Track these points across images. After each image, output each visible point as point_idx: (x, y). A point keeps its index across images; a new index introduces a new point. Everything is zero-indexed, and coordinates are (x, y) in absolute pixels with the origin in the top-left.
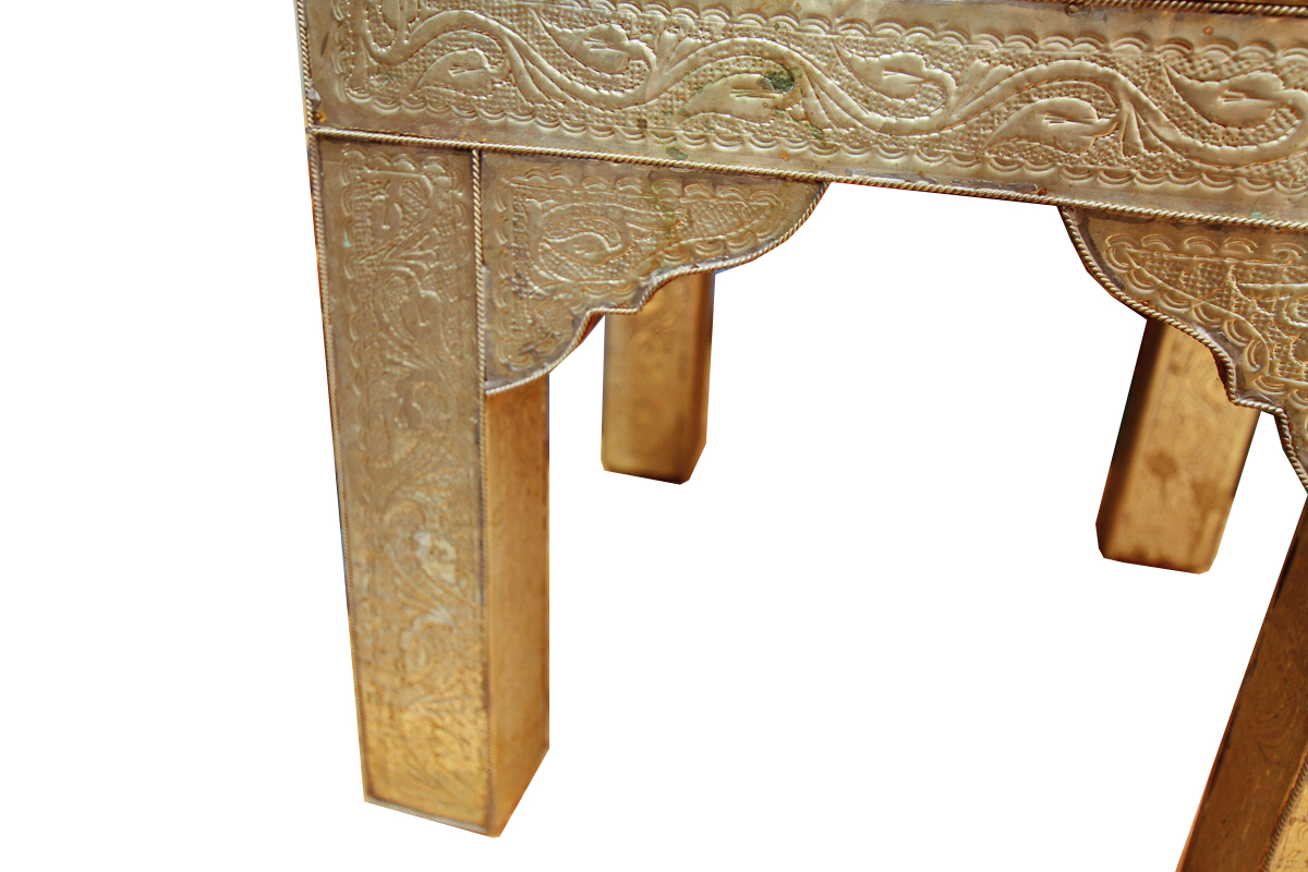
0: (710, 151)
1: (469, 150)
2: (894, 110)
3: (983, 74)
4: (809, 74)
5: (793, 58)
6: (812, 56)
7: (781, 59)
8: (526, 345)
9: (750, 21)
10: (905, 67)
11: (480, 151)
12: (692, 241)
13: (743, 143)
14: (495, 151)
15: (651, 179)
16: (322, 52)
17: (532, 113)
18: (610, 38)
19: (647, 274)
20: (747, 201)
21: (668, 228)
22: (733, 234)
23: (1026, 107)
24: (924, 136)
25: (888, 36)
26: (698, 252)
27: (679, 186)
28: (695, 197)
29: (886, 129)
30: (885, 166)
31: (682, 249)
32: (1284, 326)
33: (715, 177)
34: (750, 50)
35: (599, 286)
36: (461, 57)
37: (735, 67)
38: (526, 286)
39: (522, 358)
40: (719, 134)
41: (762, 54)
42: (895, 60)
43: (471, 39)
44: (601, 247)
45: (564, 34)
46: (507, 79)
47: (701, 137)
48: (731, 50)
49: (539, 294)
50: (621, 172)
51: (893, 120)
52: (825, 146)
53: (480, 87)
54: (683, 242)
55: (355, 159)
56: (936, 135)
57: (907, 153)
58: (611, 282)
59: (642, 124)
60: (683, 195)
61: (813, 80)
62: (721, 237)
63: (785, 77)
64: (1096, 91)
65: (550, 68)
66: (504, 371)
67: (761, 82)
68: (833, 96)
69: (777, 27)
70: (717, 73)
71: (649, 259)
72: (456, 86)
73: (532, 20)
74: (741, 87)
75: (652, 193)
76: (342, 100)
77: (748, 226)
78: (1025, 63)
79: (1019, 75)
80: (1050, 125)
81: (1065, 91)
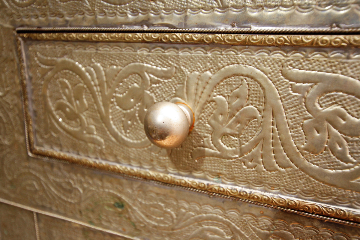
0: (101, 224)
1: (32, 212)
2: (157, 221)
3: (184, 214)
4: (128, 204)
5: (122, 199)
6: (128, 199)
7: (119, 198)
9: (108, 185)
10: (157, 207)
13: (110, 223)
15: (84, 231)
23: (200, 228)
24: (167, 232)
25: (151, 196)
27: (93, 234)
29: (155, 227)
34: (110, 194)
36: (29, 183)
37: (106, 199)
40: (103, 219)
41: (114, 196)
42: (154, 204)
43: (32, 179)
45: (56, 181)
46: (42, 192)
47: (98, 219)
48: (103, 193)
51: (156, 224)
52: (136, 229)
56: (171, 232)
57: (162, 236)
59: (80, 212)
60: (95, 237)
61: (130, 207)
63: (121, 204)
64: (224, 227)
65: (53, 190)
67: (114, 205)
68: (136, 213)
69: (117, 188)
72: (28, 192)
74: (108, 205)
78: (198, 213)
79: (197, 216)
80: (210, 236)
81: (213, 224)
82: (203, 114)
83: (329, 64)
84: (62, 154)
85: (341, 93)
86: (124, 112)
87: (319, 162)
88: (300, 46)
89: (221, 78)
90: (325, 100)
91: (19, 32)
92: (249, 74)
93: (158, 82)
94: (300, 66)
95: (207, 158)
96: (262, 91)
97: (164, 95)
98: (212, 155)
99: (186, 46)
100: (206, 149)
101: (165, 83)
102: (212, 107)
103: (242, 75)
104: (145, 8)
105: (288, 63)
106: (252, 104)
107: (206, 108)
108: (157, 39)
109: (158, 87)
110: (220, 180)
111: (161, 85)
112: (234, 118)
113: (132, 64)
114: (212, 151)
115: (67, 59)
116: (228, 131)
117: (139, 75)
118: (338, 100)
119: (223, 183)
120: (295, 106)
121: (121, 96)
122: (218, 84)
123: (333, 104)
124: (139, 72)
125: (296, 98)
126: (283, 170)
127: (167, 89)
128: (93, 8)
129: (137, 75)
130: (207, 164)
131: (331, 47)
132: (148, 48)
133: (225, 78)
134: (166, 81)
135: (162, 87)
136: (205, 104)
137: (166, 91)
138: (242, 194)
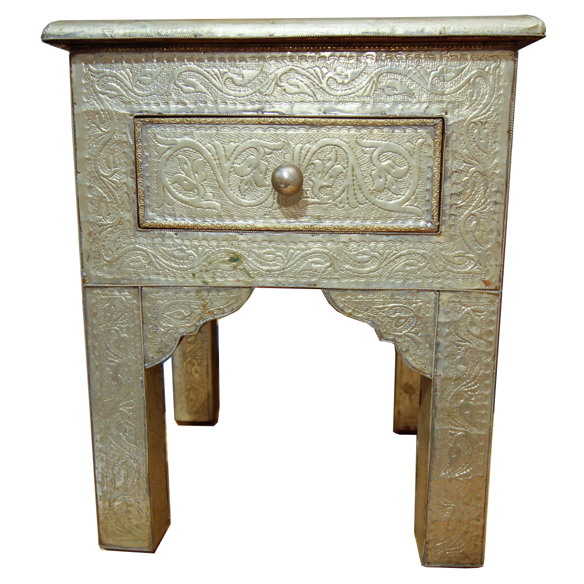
0: (215, 281)
1: (138, 287)
2: (269, 265)
3: (293, 254)
4: (243, 256)
5: (238, 253)
6: (243, 252)
7: (234, 253)
8: (159, 350)
9: (224, 243)
10: (270, 253)
11: (141, 287)
12: (212, 309)
13: (225, 278)
14: (146, 287)
15: (198, 292)
16: (87, 261)
17: (158, 274)
18: (182, 250)
19: (199, 321)
20: (229, 295)
21: (204, 306)
22: (225, 306)
23: (306, 262)
24: (279, 272)
25: (265, 245)
26: (215, 313)
27: (207, 293)
28: (212, 296)
29: (268, 271)
30: (269, 281)
31: (209, 312)
32: (388, 317)
33: (218, 288)
34: (225, 251)
35: (183, 327)
36: (134, 259)
37: (221, 256)
38: (159, 329)
39: (158, 354)
40: (218, 276)
41: (228, 252)
42: (268, 251)
43: (137, 253)
44: (183, 314)
45: (167, 250)
46: (149, 264)
47: (212, 277)
48: (219, 251)
49: (163, 332)
50: (188, 290)
51: (269, 268)
52: (250, 277)
53: (142, 267)
54: (210, 310)
55: (98, 293)
56: (282, 271)
57: (275, 277)
58: (187, 325)
59: (194, 275)
60: (208, 296)
61: (245, 258)
62: (221, 307)
63: (236, 258)
64: (324, 256)
65: (164, 260)
66: (152, 359)
67: (229, 260)
68: (250, 263)
69: (232, 244)
70: (216, 258)
71: (199, 316)
72: (132, 267)
73: (157, 247)
74: (224, 262)
75: (198, 295)
76: (94, 275)
77: (230, 303)
78: (304, 250)
79: (303, 253)
80: (314, 266)
81: (316, 257)
82: (306, 174)
83: (383, 136)
84: (177, 222)
85: (391, 153)
86: (241, 178)
87: (382, 197)
88: (366, 126)
89: (318, 148)
90: (383, 158)
91: (136, 117)
92: (337, 144)
93: (270, 154)
94: (367, 137)
95: (309, 206)
96: (345, 155)
97: (275, 162)
98: (313, 203)
99: (292, 126)
100: (310, 199)
101: (276, 154)
102: (312, 168)
103: (332, 145)
104: (261, 100)
105: (361, 136)
106: (339, 164)
107: (308, 170)
108: (271, 122)
109: (271, 157)
110: (319, 221)
111: (273, 155)
112: (328, 174)
113: (249, 141)
114: (314, 200)
115: (187, 139)
116: (325, 184)
117: (255, 148)
118: (390, 157)
119: (322, 222)
120: (366, 163)
121: (238, 166)
122: (316, 152)
123: (387, 159)
124: (255, 146)
125: (366, 158)
126: (362, 206)
127: (278, 158)
128: (216, 99)
129: (253, 149)
130: (310, 210)
131: (384, 126)
132: (263, 129)
133: (321, 148)
134: (277, 152)
135: (274, 157)
136: (308, 166)
137: (277, 160)
138: (336, 227)
